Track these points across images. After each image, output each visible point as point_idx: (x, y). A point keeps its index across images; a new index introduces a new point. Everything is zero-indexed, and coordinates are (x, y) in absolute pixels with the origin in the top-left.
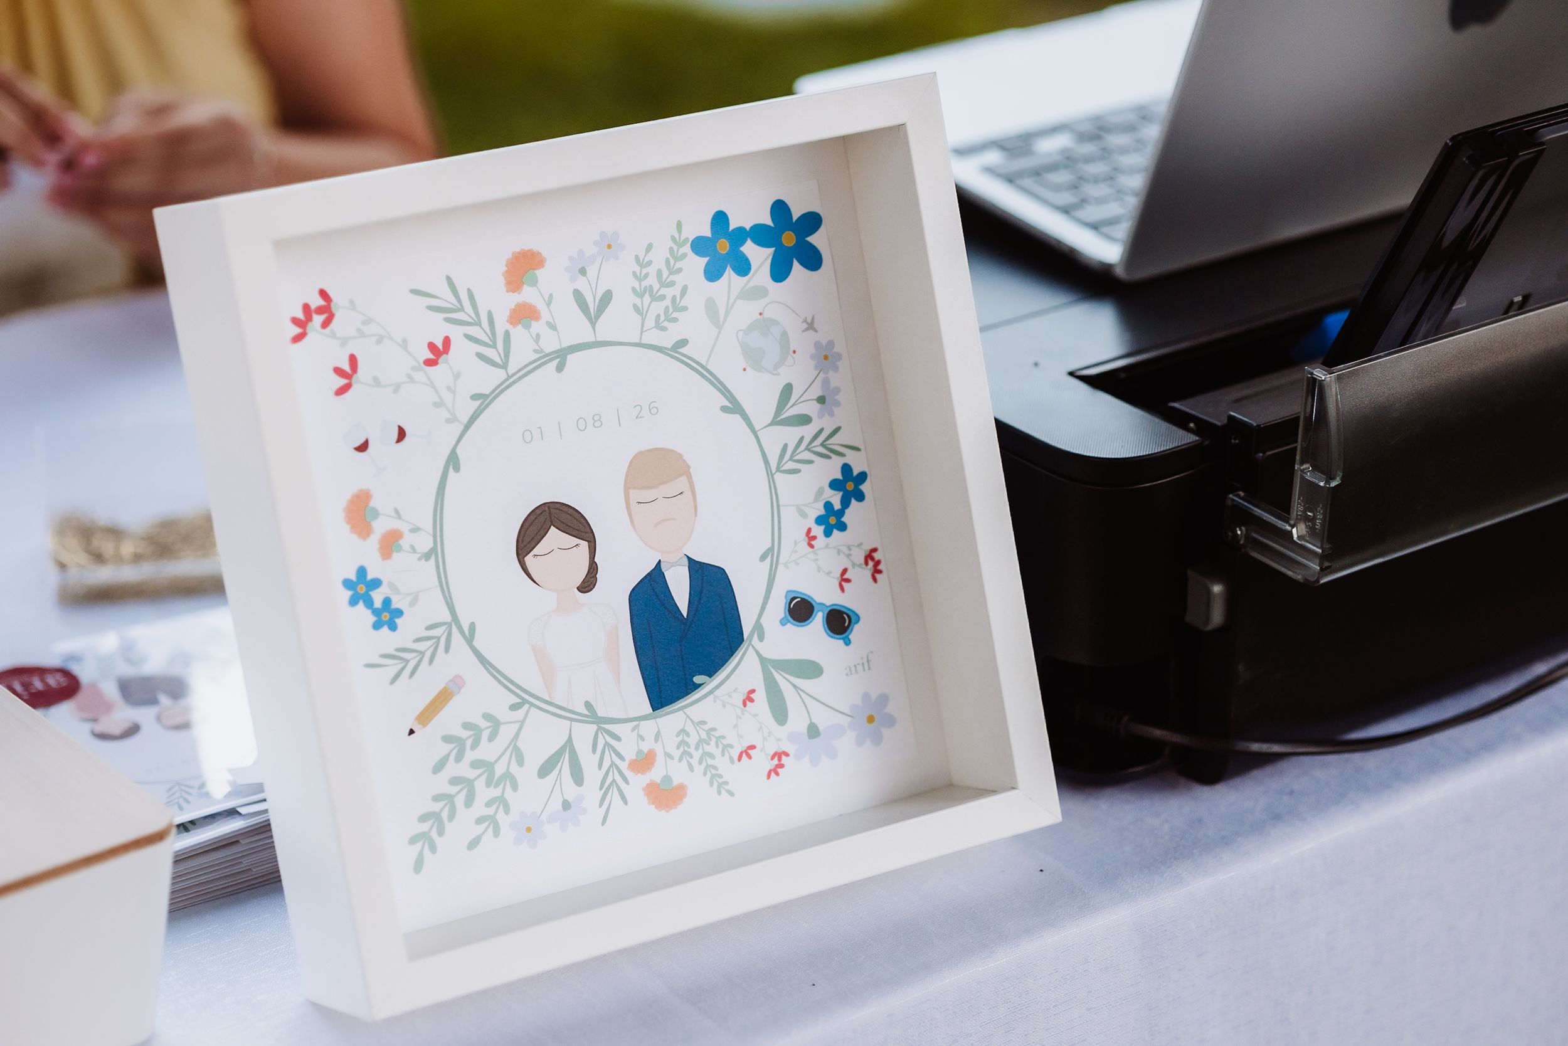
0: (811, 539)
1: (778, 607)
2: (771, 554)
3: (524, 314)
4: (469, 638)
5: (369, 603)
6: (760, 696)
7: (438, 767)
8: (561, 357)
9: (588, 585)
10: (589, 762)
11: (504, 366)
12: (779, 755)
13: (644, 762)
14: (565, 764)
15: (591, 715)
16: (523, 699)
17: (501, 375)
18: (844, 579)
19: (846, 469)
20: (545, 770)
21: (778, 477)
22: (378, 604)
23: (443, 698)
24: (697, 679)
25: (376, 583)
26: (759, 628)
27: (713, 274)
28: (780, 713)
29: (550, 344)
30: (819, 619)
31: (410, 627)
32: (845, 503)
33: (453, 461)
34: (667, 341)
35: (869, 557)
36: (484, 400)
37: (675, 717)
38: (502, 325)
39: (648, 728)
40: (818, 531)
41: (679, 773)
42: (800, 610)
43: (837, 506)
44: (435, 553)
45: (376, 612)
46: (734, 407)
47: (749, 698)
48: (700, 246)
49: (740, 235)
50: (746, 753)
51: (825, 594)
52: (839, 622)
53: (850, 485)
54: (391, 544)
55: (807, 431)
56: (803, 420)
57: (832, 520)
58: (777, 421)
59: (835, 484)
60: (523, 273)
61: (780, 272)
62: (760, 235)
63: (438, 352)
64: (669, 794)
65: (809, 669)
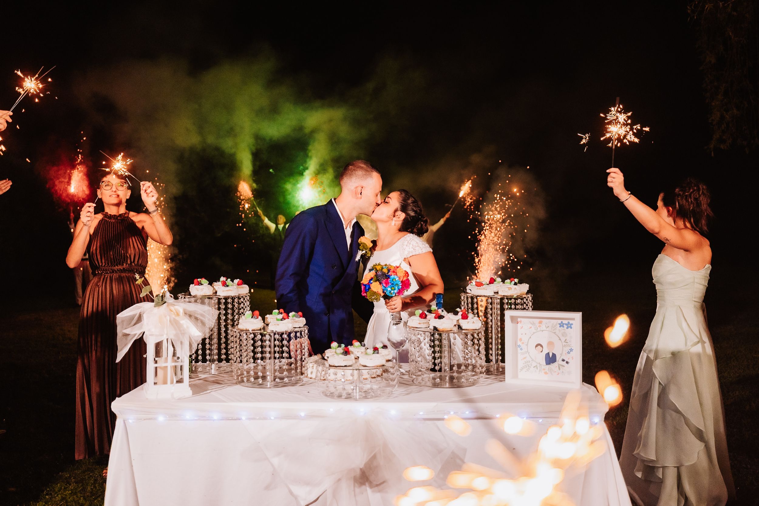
0: (566, 354)
1: (561, 359)
2: (561, 354)
3: (540, 326)
4: (529, 353)
5: (519, 348)
6: (558, 367)
7: (524, 364)
8: (543, 331)
9: (542, 352)
10: (538, 368)
12: (558, 373)
13: (544, 369)
14: (536, 367)
15: (539, 364)
16: (533, 360)
17: (536, 331)
19: (571, 348)
20: (534, 367)
21: (564, 347)
22: (521, 348)
23: (525, 358)
24: (551, 363)
27: (560, 327)
28: (559, 369)
29: (542, 329)
30: (565, 362)
31: (523, 351)
32: (571, 351)
33: (530, 337)
34: (554, 332)
35: (572, 357)
36: (534, 333)
37: (548, 366)
38: (537, 327)
39: (545, 367)
40: (567, 353)
41: (548, 372)
42: (563, 360)
43: (570, 351)
44: (527, 345)
46: (560, 340)
48: (559, 324)
49: (564, 324)
50: (555, 372)
51: (566, 360)
52: (567, 363)
53: (571, 350)
54: (523, 343)
55: (568, 344)
56: (567, 343)
57: (569, 353)
58: (565, 342)
59: (570, 349)
60: (540, 322)
61: (567, 328)
62: (566, 324)
63: (531, 328)
64: (546, 373)
65: (563, 366)
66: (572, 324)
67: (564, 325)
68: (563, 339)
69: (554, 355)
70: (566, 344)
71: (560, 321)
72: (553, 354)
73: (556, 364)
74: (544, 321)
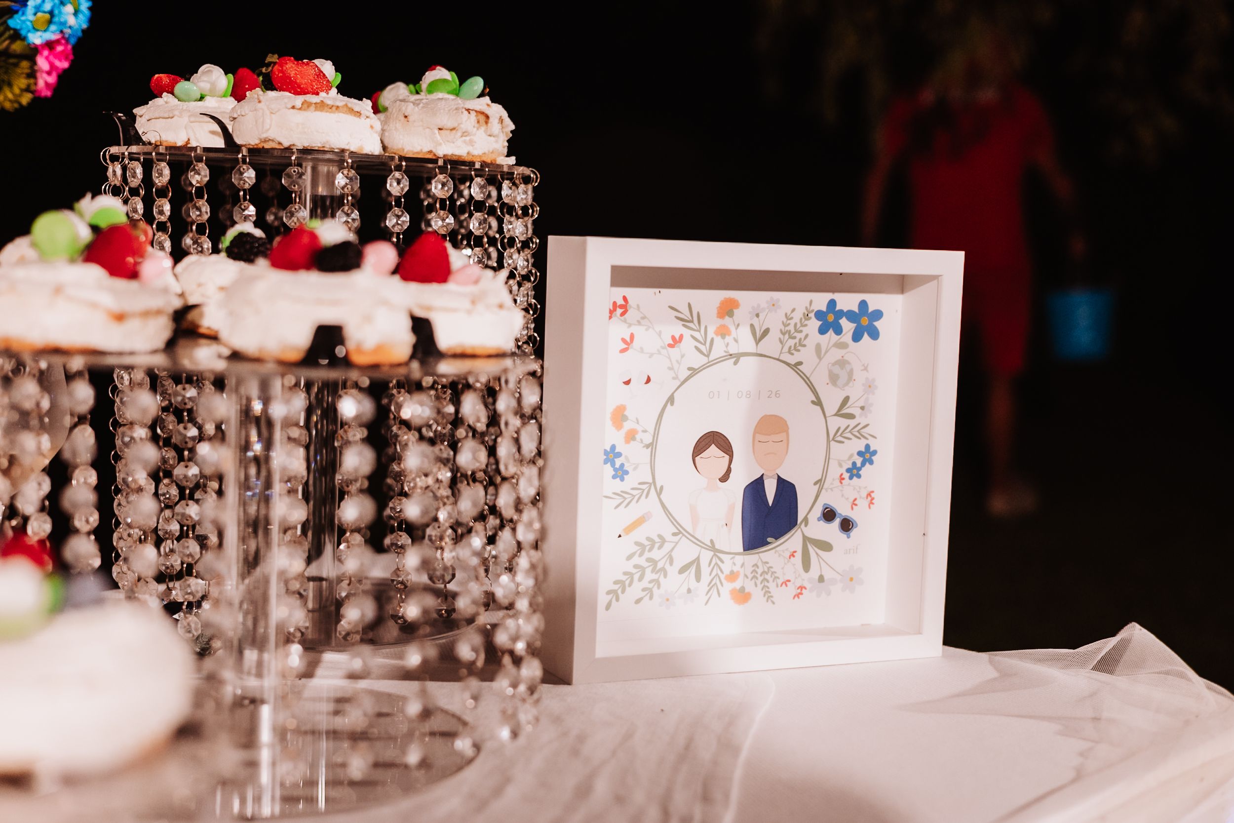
0: (842, 479)
1: (818, 511)
2: (820, 482)
3: (723, 332)
4: (659, 494)
5: (613, 465)
6: (799, 555)
7: (630, 558)
8: (737, 357)
9: (725, 478)
10: (705, 570)
11: (708, 356)
12: (802, 588)
13: (732, 576)
14: (693, 569)
15: (712, 547)
16: (680, 531)
17: (704, 360)
18: (854, 504)
19: (868, 447)
20: (682, 571)
21: (833, 443)
22: (617, 466)
23: (640, 522)
24: (769, 540)
25: (619, 455)
26: (806, 520)
27: (822, 331)
28: (806, 565)
29: (733, 350)
30: (837, 522)
31: (631, 481)
32: (863, 464)
33: (671, 400)
34: (792, 360)
35: (869, 495)
36: (694, 372)
37: (753, 558)
38: (711, 334)
39: (739, 559)
40: (846, 475)
41: (749, 587)
42: (829, 515)
43: (859, 465)
44: (652, 446)
45: (615, 470)
46: (818, 402)
47: (793, 555)
48: (819, 315)
49: (840, 314)
50: (786, 583)
51: (843, 510)
52: (847, 525)
53: (867, 455)
54: (631, 436)
55: (852, 423)
56: (851, 416)
57: (854, 472)
58: (838, 414)
59: (860, 454)
60: (727, 310)
61: (857, 337)
62: (851, 316)
63: (676, 341)
64: (742, 596)
65: (826, 546)
66: (878, 315)
67: (844, 322)
68: (833, 397)
69: (786, 489)
70: (843, 423)
71: (820, 300)
72: (781, 481)
73: (793, 541)
74: (747, 299)
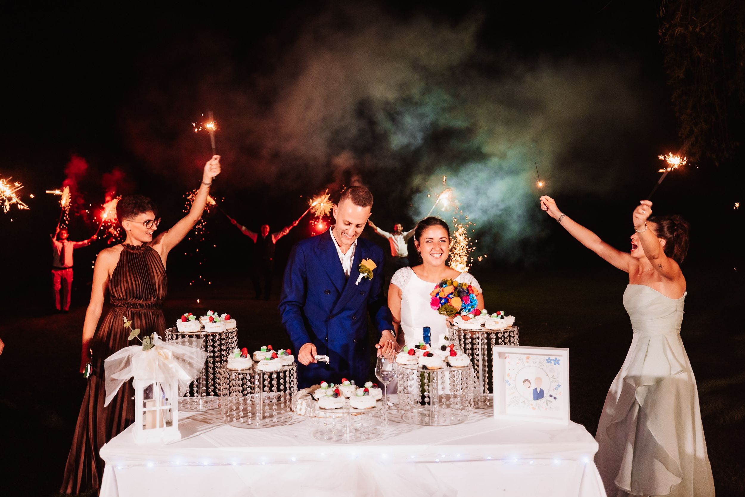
0: (554, 390)
1: (549, 395)
2: (549, 390)
3: (527, 362)
4: (517, 389)
6: (545, 402)
7: (512, 399)
8: (530, 367)
9: (529, 387)
10: (526, 403)
12: (546, 409)
13: (532, 405)
14: (524, 402)
15: (527, 399)
16: (521, 395)
17: (524, 366)
18: (556, 394)
19: (559, 384)
20: (522, 402)
21: (551, 383)
22: (508, 383)
23: (513, 393)
24: (539, 399)
26: (546, 396)
27: (548, 362)
28: (547, 405)
29: (529, 365)
30: (553, 397)
31: (511, 386)
33: (518, 373)
34: (541, 367)
35: (560, 393)
36: (522, 369)
37: (536, 402)
38: (525, 362)
40: (555, 389)
42: (551, 396)
43: (557, 387)
44: (515, 380)
46: (548, 375)
47: (544, 402)
48: (547, 360)
50: (543, 407)
51: (554, 395)
52: (555, 398)
53: (559, 386)
54: (511, 379)
55: (555, 380)
56: (555, 378)
57: (556, 389)
58: (552, 378)
59: (557, 385)
60: (528, 358)
61: (555, 364)
62: (553, 360)
63: (518, 363)
64: (534, 408)
65: (551, 402)
66: (559, 360)
67: (552, 361)
68: (551, 375)
69: (542, 391)
70: (554, 379)
71: (547, 357)
72: (541, 389)
73: (543, 400)
74: (532, 356)
